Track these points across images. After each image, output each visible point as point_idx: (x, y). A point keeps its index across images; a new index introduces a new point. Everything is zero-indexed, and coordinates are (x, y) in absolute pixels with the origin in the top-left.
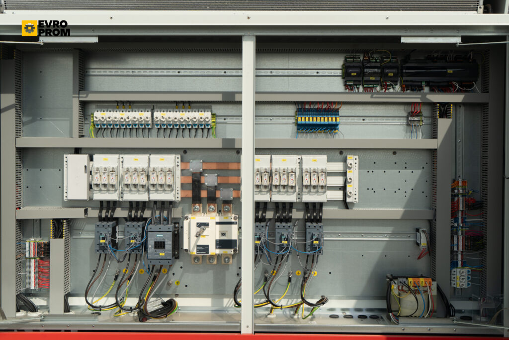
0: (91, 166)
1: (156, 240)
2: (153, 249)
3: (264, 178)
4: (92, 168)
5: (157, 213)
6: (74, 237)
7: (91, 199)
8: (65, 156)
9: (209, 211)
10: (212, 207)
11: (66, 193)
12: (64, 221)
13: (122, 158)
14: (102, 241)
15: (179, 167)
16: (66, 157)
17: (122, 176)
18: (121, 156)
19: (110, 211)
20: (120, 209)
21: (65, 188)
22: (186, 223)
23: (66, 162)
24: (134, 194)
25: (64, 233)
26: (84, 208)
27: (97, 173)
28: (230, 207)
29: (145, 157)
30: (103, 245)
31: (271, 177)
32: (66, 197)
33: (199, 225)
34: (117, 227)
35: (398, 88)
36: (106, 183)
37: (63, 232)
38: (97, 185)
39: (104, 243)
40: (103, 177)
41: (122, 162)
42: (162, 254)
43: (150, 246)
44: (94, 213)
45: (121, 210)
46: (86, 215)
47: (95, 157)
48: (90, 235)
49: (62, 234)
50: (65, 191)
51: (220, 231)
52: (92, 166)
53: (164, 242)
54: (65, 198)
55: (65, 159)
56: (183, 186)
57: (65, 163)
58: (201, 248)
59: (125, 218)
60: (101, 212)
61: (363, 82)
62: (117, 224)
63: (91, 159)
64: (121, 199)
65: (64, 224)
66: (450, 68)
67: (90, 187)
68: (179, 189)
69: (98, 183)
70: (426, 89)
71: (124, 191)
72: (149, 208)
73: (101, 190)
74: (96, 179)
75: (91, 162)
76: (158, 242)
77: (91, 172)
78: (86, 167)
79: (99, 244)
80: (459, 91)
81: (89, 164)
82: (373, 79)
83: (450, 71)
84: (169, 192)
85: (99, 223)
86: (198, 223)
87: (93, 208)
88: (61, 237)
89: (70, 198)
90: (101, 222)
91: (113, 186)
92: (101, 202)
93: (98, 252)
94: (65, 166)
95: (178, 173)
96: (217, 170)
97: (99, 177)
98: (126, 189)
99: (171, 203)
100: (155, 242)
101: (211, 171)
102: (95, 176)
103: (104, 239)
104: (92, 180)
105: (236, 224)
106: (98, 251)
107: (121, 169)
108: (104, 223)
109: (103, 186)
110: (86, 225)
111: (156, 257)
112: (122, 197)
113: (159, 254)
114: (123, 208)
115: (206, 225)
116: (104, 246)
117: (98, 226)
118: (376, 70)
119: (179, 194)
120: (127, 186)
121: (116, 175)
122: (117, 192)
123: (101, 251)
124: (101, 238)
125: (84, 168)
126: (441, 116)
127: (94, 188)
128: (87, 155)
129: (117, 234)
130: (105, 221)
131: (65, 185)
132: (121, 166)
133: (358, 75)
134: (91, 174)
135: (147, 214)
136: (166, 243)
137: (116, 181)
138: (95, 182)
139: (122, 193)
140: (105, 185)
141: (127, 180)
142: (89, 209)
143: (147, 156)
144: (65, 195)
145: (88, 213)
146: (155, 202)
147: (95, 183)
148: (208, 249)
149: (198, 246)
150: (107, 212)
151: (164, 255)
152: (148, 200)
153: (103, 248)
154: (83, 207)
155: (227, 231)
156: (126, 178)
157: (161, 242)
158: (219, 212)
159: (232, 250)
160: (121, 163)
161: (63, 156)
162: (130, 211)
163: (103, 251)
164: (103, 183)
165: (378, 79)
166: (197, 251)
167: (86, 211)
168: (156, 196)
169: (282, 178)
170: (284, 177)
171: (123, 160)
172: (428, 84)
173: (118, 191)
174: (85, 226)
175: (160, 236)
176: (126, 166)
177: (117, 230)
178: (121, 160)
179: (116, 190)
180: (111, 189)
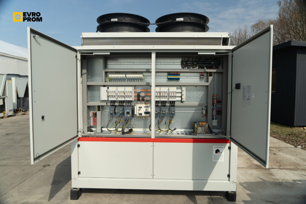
2: (126, 114)
3: (158, 94)
4: (108, 91)
5: (127, 104)
6: (103, 111)
7: (108, 100)
8: (101, 87)
10: (143, 102)
12: (101, 106)
14: (111, 112)
15: (134, 91)
17: (117, 93)
20: (116, 103)
21: (101, 97)
22: (135, 107)
23: (101, 89)
24: (121, 98)
27: (110, 92)
28: (148, 102)
29: (124, 88)
31: (160, 93)
35: (197, 68)
37: (100, 109)
40: (112, 93)
42: (129, 116)
44: (109, 104)
46: (107, 105)
47: (109, 88)
48: (108, 110)
51: (145, 109)
56: (135, 96)
58: (140, 114)
59: (118, 106)
60: (111, 103)
61: (187, 66)
62: (116, 107)
63: (108, 88)
66: (212, 62)
67: (108, 97)
70: (205, 68)
72: (125, 103)
73: (111, 97)
80: (215, 69)
82: (190, 65)
83: (212, 63)
84: (131, 98)
86: (139, 107)
87: (109, 103)
88: (100, 111)
89: (102, 100)
91: (114, 96)
92: (111, 101)
93: (110, 115)
96: (144, 91)
98: (118, 97)
99: (131, 101)
105: (150, 107)
108: (112, 107)
111: (127, 116)
112: (117, 99)
115: (141, 107)
117: (110, 108)
118: (191, 62)
119: (134, 98)
120: (119, 96)
121: (115, 93)
125: (106, 91)
126: (210, 76)
133: (186, 64)
134: (108, 93)
135: (124, 104)
136: (130, 113)
138: (109, 95)
142: (108, 103)
146: (127, 101)
148: (142, 114)
150: (113, 104)
152: (124, 100)
153: (112, 114)
155: (147, 109)
157: (128, 112)
158: (145, 104)
159: (149, 115)
162: (120, 103)
164: (112, 95)
165: (191, 65)
167: (107, 103)
168: (127, 99)
169: (163, 94)
170: (164, 94)
171: (117, 88)
172: (206, 67)
174: (107, 108)
175: (128, 110)
176: (118, 90)
177: (116, 109)
180: (114, 97)
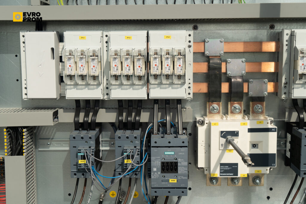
0: (60, 50)
1: (163, 161)
2: (159, 173)
4: (62, 51)
5: (158, 117)
6: (40, 149)
7: (62, 97)
8: (21, 34)
9: (232, 112)
10: (237, 105)
11: (26, 88)
12: (24, 130)
13: (107, 36)
14: (81, 162)
15: (192, 49)
16: (23, 36)
17: (109, 64)
18: (105, 33)
19: (91, 114)
20: (104, 110)
21: (24, 82)
22: (201, 131)
23: (24, 43)
24: (127, 89)
25: (24, 148)
26: (54, 111)
27: (69, 59)
28: (262, 105)
29: (141, 34)
30: (83, 167)
32: (26, 94)
33: (224, 134)
34: (100, 136)
36: (84, 73)
37: (22, 146)
38: (71, 77)
39: (85, 164)
40: (79, 64)
41: (107, 42)
42: (173, 181)
43: (155, 169)
44: (67, 117)
45: (106, 112)
46: (56, 120)
47: (68, 34)
48: (63, 146)
49: (21, 149)
50: (24, 86)
51: (250, 142)
52: (63, 48)
53: (176, 163)
54: (24, 96)
55: (22, 39)
56: (197, 77)
57: (22, 45)
58: (227, 168)
59: (112, 124)
60: (77, 115)
62: (100, 131)
63: (61, 39)
64: (106, 97)
65: (24, 134)
67: (61, 79)
68: (191, 81)
69: (73, 74)
71: (111, 85)
72: (146, 109)
73: (76, 85)
74: (69, 69)
75: (61, 44)
76: (167, 163)
77: (61, 57)
78: (53, 49)
79: (77, 165)
81: (57, 47)
84: (179, 86)
85: (75, 133)
86: (222, 132)
87: (66, 110)
88: (20, 153)
89: (30, 96)
90: (78, 132)
91: (95, 78)
92: (78, 101)
93: (75, 176)
94: (22, 49)
95: (190, 57)
96: (244, 52)
97: (73, 65)
98: (113, 82)
99: (179, 101)
100: (163, 163)
101: (236, 55)
102: (67, 64)
103: (84, 159)
104: (63, 69)
105: (276, 131)
106: (75, 174)
107: (105, 52)
108: (83, 133)
109: (80, 78)
110: (57, 133)
111: (164, 184)
112: (107, 94)
113: (169, 180)
114: (109, 109)
115: (235, 134)
116: (84, 169)
117: (74, 138)
119: (192, 88)
120: (116, 77)
121: (99, 62)
122: (101, 87)
123: (79, 175)
124: (79, 157)
125: (50, 51)
127: (67, 81)
128: (55, 32)
129: (100, 145)
130: (84, 129)
131: (23, 78)
132: (105, 49)
134: (61, 61)
135: (144, 117)
136: (179, 164)
137: (100, 70)
139: (107, 88)
140: (83, 77)
141: (116, 68)
142: (61, 111)
143: (145, 33)
144: (24, 91)
145: (59, 115)
146: (156, 101)
147: (68, 73)
148: (237, 168)
149: (222, 165)
150: (87, 115)
151: (176, 181)
152: (146, 98)
153: (83, 171)
154: (51, 108)
155: (261, 142)
156: (114, 66)
157: (171, 163)
158: (246, 112)
159: (268, 168)
160: (105, 45)
161: (19, 34)
162: (120, 114)
163: (83, 175)
164: (80, 73)
166: (221, 173)
167: (56, 115)
168: (157, 93)
171: (109, 39)
173: (102, 85)
174: (55, 133)
175: (169, 154)
176: (113, 47)
177: (101, 140)
178: (105, 39)
179: (99, 85)
180: (92, 82)
